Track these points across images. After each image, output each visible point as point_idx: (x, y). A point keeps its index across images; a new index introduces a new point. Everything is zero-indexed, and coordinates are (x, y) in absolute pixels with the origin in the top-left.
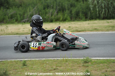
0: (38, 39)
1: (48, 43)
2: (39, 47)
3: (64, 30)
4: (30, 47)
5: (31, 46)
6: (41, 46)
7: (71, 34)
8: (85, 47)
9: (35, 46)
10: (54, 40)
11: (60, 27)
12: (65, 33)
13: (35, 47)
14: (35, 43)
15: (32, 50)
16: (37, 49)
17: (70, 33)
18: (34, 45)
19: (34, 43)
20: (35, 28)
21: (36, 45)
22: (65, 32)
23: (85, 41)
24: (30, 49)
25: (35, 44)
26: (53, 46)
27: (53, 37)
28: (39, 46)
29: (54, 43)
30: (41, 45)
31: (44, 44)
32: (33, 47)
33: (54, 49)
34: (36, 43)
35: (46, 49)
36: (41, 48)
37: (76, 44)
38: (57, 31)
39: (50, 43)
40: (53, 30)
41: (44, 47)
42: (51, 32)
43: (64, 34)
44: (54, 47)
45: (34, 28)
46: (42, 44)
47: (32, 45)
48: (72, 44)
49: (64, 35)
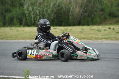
1: (47, 51)
2: (37, 56)
4: (28, 54)
5: (28, 53)
6: (39, 54)
13: (33, 55)
15: (30, 58)
16: (35, 57)
18: (31, 52)
21: (34, 53)
23: (92, 52)
25: (32, 52)
26: (52, 56)
28: (37, 54)
30: (39, 53)
31: (42, 52)
32: (31, 54)
33: (53, 58)
34: (34, 51)
35: (44, 57)
36: (39, 57)
37: (77, 54)
40: (59, 36)
41: (42, 56)
42: (57, 38)
44: (54, 56)
46: (40, 52)
47: (30, 53)
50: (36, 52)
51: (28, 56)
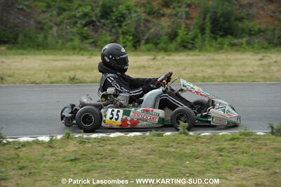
0: (122, 102)
1: (147, 111)
2: (124, 121)
3: (183, 81)
4: (104, 118)
5: (105, 116)
6: (129, 118)
7: (198, 93)
8: (232, 124)
9: (115, 117)
10: (158, 103)
11: (171, 74)
12: (184, 88)
13: (116, 119)
14: (116, 110)
15: (108, 126)
16: (120, 124)
17: (196, 88)
18: (112, 114)
19: (113, 111)
20: (111, 75)
21: (117, 115)
22: (184, 86)
23: (231, 110)
24: (103, 124)
25: (115, 113)
26: (157, 120)
27: (157, 98)
28: (125, 117)
29: (161, 113)
30: (129, 115)
31: (136, 112)
32: (111, 118)
33: (160, 125)
34: (118, 111)
35: (139, 125)
36: (129, 123)
37: (212, 115)
38: (164, 83)
39: (152, 111)
41: (137, 121)
43: (181, 90)
44: (162, 120)
45: (109, 75)
46: (132, 114)
47: (109, 115)
48: (202, 116)
49: (180, 93)
50: (124, 114)
51: (105, 122)
